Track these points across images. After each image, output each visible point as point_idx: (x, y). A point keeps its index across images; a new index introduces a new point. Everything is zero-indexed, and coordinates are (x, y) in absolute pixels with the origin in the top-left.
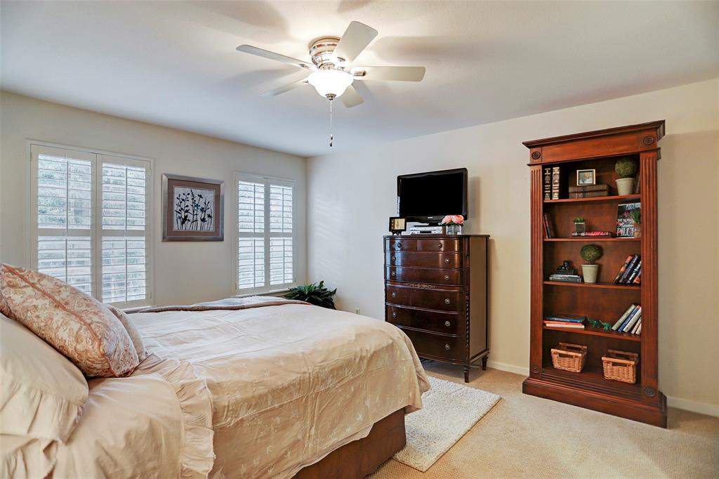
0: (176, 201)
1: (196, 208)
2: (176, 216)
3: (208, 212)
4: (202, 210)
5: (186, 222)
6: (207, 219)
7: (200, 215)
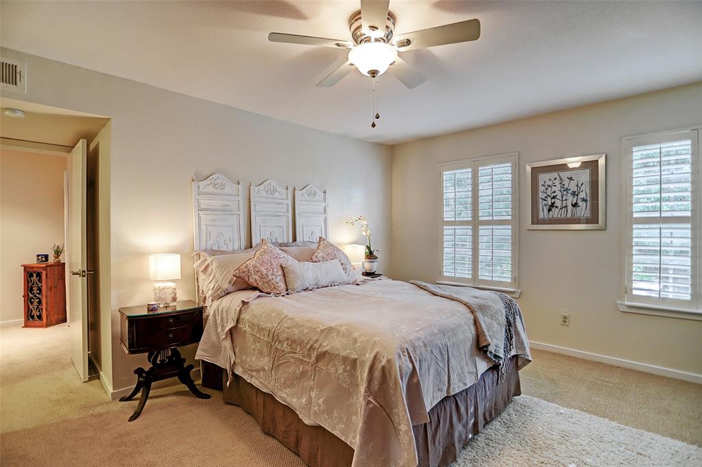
0: (542, 189)
1: (565, 193)
2: (541, 203)
3: (582, 195)
4: (574, 194)
5: (553, 210)
6: (580, 203)
7: (571, 200)
